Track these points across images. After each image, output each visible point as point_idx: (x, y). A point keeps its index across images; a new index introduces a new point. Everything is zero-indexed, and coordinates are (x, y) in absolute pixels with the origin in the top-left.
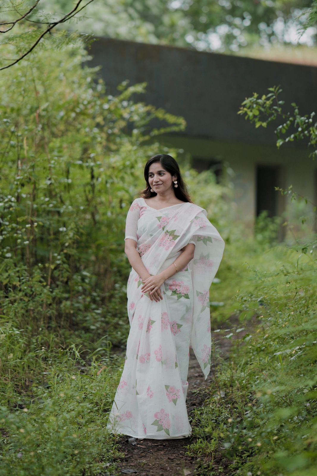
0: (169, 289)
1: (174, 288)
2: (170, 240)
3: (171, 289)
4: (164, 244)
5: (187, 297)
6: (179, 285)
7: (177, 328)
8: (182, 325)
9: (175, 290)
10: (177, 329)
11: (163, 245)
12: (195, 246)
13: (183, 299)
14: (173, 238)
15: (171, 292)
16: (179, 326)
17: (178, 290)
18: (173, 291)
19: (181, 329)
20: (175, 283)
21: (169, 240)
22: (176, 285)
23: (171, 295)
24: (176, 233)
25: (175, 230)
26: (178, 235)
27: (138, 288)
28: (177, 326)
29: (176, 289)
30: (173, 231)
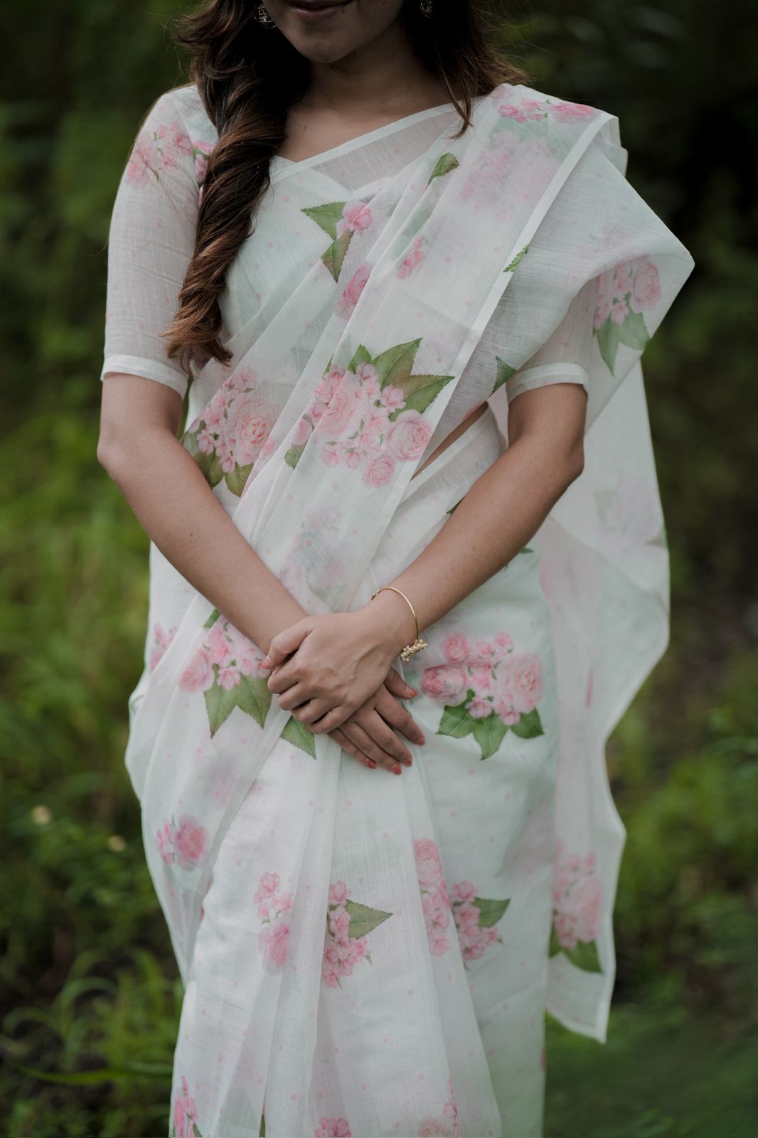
0: (426, 689)
1: (452, 680)
2: (392, 417)
3: (435, 693)
4: (356, 443)
5: (531, 728)
6: (488, 666)
7: (480, 926)
8: (507, 902)
9: (464, 697)
10: (476, 929)
11: (352, 452)
12: (586, 394)
13: (513, 749)
14: (409, 402)
15: (440, 713)
16: (491, 911)
17: (481, 694)
18: (452, 703)
19: (502, 926)
20: (459, 655)
21: (383, 412)
22: (470, 666)
23: (440, 733)
24: (425, 365)
25: (417, 342)
26: (437, 370)
27: (213, 734)
28: (476, 911)
29: (471, 694)
30: (404, 354)
